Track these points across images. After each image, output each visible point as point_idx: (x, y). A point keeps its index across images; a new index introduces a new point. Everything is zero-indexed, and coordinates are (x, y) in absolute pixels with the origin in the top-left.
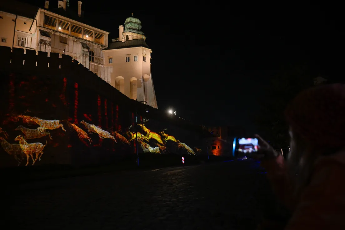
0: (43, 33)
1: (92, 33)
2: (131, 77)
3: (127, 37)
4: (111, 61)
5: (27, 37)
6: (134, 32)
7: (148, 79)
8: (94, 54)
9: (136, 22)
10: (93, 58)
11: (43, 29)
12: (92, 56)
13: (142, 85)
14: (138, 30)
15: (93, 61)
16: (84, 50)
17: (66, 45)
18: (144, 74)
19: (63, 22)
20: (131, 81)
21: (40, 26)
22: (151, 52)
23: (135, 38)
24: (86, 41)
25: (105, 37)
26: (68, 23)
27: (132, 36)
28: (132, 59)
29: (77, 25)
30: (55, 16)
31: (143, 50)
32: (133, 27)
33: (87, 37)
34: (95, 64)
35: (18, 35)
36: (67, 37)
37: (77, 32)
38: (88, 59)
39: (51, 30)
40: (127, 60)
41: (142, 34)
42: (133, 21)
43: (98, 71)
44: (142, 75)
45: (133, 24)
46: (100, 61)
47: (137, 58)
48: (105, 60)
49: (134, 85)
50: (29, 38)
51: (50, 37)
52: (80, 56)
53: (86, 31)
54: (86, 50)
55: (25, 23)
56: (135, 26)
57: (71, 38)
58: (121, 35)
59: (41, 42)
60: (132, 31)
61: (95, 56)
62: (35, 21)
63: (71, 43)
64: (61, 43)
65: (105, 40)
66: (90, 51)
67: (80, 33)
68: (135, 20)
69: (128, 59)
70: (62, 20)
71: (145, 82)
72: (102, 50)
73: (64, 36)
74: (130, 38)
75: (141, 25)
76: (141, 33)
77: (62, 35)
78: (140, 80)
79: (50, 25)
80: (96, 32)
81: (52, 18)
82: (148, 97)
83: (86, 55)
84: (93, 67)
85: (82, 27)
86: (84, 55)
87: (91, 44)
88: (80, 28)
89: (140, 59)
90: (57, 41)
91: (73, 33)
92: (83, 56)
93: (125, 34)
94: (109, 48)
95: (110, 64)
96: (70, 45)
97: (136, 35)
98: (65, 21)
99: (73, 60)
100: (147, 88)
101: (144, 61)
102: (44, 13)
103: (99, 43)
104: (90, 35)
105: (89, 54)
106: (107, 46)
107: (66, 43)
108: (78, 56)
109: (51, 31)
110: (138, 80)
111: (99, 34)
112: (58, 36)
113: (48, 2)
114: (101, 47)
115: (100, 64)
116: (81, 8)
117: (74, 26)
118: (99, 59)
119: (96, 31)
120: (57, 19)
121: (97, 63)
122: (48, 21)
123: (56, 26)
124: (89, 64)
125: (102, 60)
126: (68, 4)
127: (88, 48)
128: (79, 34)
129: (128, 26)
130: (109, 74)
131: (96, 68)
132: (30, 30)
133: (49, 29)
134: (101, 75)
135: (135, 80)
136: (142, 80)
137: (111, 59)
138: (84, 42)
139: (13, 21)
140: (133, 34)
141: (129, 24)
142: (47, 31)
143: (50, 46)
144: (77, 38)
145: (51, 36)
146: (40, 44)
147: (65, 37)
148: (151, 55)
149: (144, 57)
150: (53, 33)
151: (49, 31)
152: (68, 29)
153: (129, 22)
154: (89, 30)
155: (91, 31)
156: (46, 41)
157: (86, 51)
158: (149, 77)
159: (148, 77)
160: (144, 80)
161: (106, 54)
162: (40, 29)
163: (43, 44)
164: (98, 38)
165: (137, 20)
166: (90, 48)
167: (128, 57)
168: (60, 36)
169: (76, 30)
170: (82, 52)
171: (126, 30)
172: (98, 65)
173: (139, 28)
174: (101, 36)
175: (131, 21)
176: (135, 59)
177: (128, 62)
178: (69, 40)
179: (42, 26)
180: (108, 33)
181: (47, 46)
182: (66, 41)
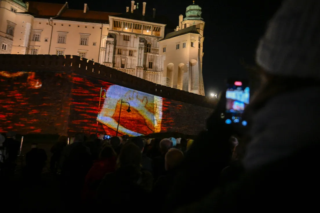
0: (110, 36)
2: (179, 63)
3: (185, 25)
4: (165, 50)
6: (193, 19)
7: (196, 63)
8: (151, 47)
9: (195, 9)
10: (150, 49)
11: (111, 32)
12: (149, 48)
13: (188, 69)
14: (198, 16)
15: (150, 52)
17: (128, 41)
18: (190, 58)
19: (128, 24)
20: (180, 67)
25: (162, 29)
27: (189, 23)
28: (181, 46)
29: (138, 24)
30: (120, 20)
31: (191, 36)
32: (192, 14)
33: (148, 32)
34: (152, 55)
36: (129, 35)
38: (143, 51)
41: (201, 20)
42: (193, 9)
43: (154, 60)
44: (188, 61)
45: (192, 11)
46: (156, 51)
47: (186, 45)
48: (161, 50)
49: (183, 70)
51: (113, 38)
53: (146, 28)
55: (108, 29)
56: (193, 13)
57: (132, 35)
58: (180, 24)
59: (107, 42)
60: (190, 19)
61: (152, 48)
63: (132, 39)
64: (124, 41)
65: (161, 32)
66: (147, 43)
67: (141, 29)
68: (194, 7)
69: (178, 47)
70: (126, 22)
71: (192, 67)
72: (158, 41)
73: (127, 34)
74: (188, 26)
75: (202, 10)
76: (199, 18)
77: (126, 34)
78: (187, 65)
82: (194, 81)
84: (150, 58)
85: (142, 25)
86: (140, 48)
87: (149, 38)
88: (140, 25)
89: (188, 45)
90: (122, 39)
93: (184, 23)
94: (165, 38)
95: (165, 52)
96: (131, 41)
97: (194, 22)
98: (129, 22)
100: (194, 72)
101: (192, 46)
102: (113, 19)
103: (158, 35)
105: (144, 47)
106: (163, 37)
107: (128, 40)
108: (137, 49)
109: (117, 33)
110: (185, 65)
111: (157, 28)
112: (121, 35)
114: (157, 39)
115: (156, 54)
116: (145, 8)
118: (155, 50)
119: (155, 25)
120: (122, 22)
121: (153, 53)
122: (116, 24)
123: (121, 27)
124: (145, 56)
125: (158, 50)
126: (138, 6)
127: (143, 42)
129: (187, 15)
130: (163, 61)
131: (152, 58)
133: (116, 31)
134: (157, 63)
135: (183, 66)
137: (165, 48)
138: (143, 37)
139: (101, 28)
140: (191, 21)
141: (188, 13)
142: (114, 33)
143: (113, 45)
144: (137, 35)
145: (117, 36)
146: (106, 45)
153: (189, 11)
154: (148, 26)
155: (150, 26)
156: (110, 41)
157: (142, 45)
158: (196, 61)
160: (191, 65)
161: (161, 45)
162: (109, 32)
163: (108, 44)
164: (158, 31)
165: (197, 7)
166: (148, 41)
167: (178, 45)
168: (124, 36)
169: (137, 27)
170: (139, 46)
171: (185, 19)
172: (154, 55)
173: (199, 14)
174: (160, 29)
175: (190, 9)
176: (184, 45)
177: (178, 49)
178: (131, 37)
179: (111, 30)
180: (164, 25)
181: (111, 45)
182: (128, 38)
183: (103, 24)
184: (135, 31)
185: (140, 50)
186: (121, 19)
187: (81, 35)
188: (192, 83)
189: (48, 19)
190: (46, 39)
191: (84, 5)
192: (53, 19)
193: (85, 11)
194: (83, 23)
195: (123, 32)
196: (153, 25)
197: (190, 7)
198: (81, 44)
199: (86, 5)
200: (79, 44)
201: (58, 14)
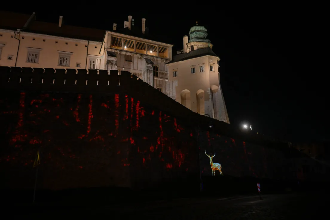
0: (110, 54)
1: (156, 48)
2: (198, 90)
3: (192, 47)
4: (176, 74)
5: (97, 60)
6: (199, 40)
7: (217, 90)
9: (201, 31)
10: (157, 73)
11: (110, 50)
12: (156, 71)
13: (210, 97)
14: (204, 38)
15: (157, 76)
16: (148, 66)
17: (131, 63)
18: (211, 85)
19: (128, 41)
21: (107, 48)
22: (219, 60)
23: (200, 47)
24: (150, 57)
25: (169, 50)
26: (132, 42)
27: (197, 45)
28: (197, 70)
29: (141, 42)
30: (120, 37)
31: (209, 58)
32: (198, 36)
33: (151, 52)
34: (160, 79)
35: (90, 59)
36: (131, 54)
37: (141, 49)
38: (152, 74)
39: (117, 50)
40: (193, 72)
41: (209, 42)
42: (198, 30)
43: (163, 86)
44: (209, 87)
45: (197, 33)
46: (164, 76)
47: (203, 68)
48: (170, 74)
49: (202, 97)
50: (98, 60)
51: (116, 57)
52: (144, 73)
53: (150, 47)
54: (150, 65)
55: (96, 47)
56: (199, 34)
57: (136, 55)
58: (185, 46)
59: (109, 62)
60: (197, 40)
61: (159, 71)
62: (104, 43)
63: (135, 60)
64: (126, 62)
65: (168, 54)
66: (154, 66)
67: (144, 49)
68: (200, 28)
69: (194, 70)
70: (127, 39)
71: (213, 94)
72: (166, 64)
74: (195, 48)
75: (207, 32)
76: (207, 41)
77: (128, 54)
78: (207, 91)
79: (116, 46)
80: (160, 46)
81: (118, 38)
83: (150, 71)
84: (158, 83)
85: (146, 43)
86: (148, 70)
87: (155, 59)
88: (144, 44)
89: (207, 69)
90: (123, 59)
91: (138, 50)
92: (147, 72)
93: (190, 45)
94: (173, 61)
95: (175, 77)
96: (134, 63)
97: (201, 44)
98: (130, 40)
99: (132, 76)
100: (216, 101)
101: (211, 70)
102: (111, 34)
103: (163, 57)
104: (154, 50)
105: (152, 69)
106: (171, 59)
107: (131, 61)
108: (142, 73)
110: (205, 92)
111: (163, 48)
112: (124, 55)
113: (116, 24)
114: (165, 61)
115: (164, 78)
116: (144, 24)
117: (138, 43)
118: (163, 73)
120: (122, 38)
121: (161, 78)
122: (115, 42)
123: (121, 45)
124: (154, 80)
125: (167, 74)
126: (133, 23)
127: (152, 63)
128: (144, 51)
129: (192, 36)
130: (174, 88)
131: (160, 83)
132: (100, 53)
133: (115, 49)
134: (166, 90)
135: (202, 93)
136: (209, 91)
137: (176, 72)
138: (148, 58)
139: (86, 46)
140: (198, 43)
141: (193, 34)
142: (114, 51)
143: (116, 65)
144: (141, 55)
145: (117, 55)
146: (107, 65)
147: (130, 55)
148: (219, 63)
149: (211, 67)
150: (119, 53)
151: (116, 51)
152: (133, 47)
153: (194, 32)
154: (153, 46)
155: (155, 46)
156: (112, 61)
157: (150, 67)
159: (217, 88)
160: (212, 92)
161: (170, 68)
162: (108, 50)
163: (110, 64)
164: (162, 53)
165: (202, 28)
166: (154, 63)
167: (194, 68)
168: (126, 55)
169: (141, 46)
170: (146, 68)
171: (191, 40)
172: (163, 80)
173: (205, 36)
174: (165, 49)
175: (195, 30)
176: (202, 69)
177: (193, 73)
178: (134, 58)
179: (109, 47)
180: (171, 46)
181: (113, 66)
182: (131, 59)
183: (90, 41)
184: (138, 51)
185: (149, 73)
186: (121, 35)
187: (59, 53)
188: (215, 113)
189: (14, 31)
190: (10, 56)
191: (59, 17)
192: (20, 31)
193: (60, 25)
194: (63, 38)
195: (125, 51)
196: (158, 45)
197: (195, 28)
198: (60, 65)
199: (61, 17)
200: (57, 64)
201: (26, 26)
